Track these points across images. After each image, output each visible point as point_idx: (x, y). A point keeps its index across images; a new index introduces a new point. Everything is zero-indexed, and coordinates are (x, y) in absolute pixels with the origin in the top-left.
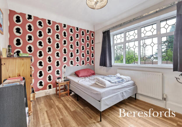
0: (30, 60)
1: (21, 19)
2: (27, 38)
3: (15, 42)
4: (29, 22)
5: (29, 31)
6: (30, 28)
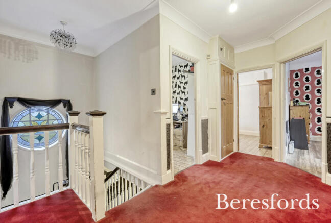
0: (308, 107)
1: (299, 74)
2: (305, 88)
3: (294, 93)
4: (306, 75)
5: (306, 82)
6: (307, 79)
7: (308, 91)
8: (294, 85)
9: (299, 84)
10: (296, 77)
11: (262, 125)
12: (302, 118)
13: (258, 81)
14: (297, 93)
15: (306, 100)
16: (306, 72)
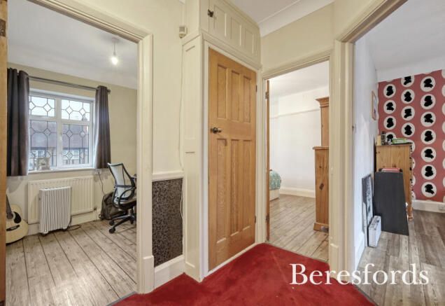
0: (409, 148)
1: (394, 89)
2: (403, 114)
3: (386, 123)
4: (406, 88)
5: (406, 102)
6: (408, 97)
7: (409, 118)
8: (385, 107)
9: (394, 106)
10: (388, 94)
11: (319, 185)
12: (396, 170)
13: (317, 100)
14: (390, 123)
15: (406, 135)
16: (405, 84)
